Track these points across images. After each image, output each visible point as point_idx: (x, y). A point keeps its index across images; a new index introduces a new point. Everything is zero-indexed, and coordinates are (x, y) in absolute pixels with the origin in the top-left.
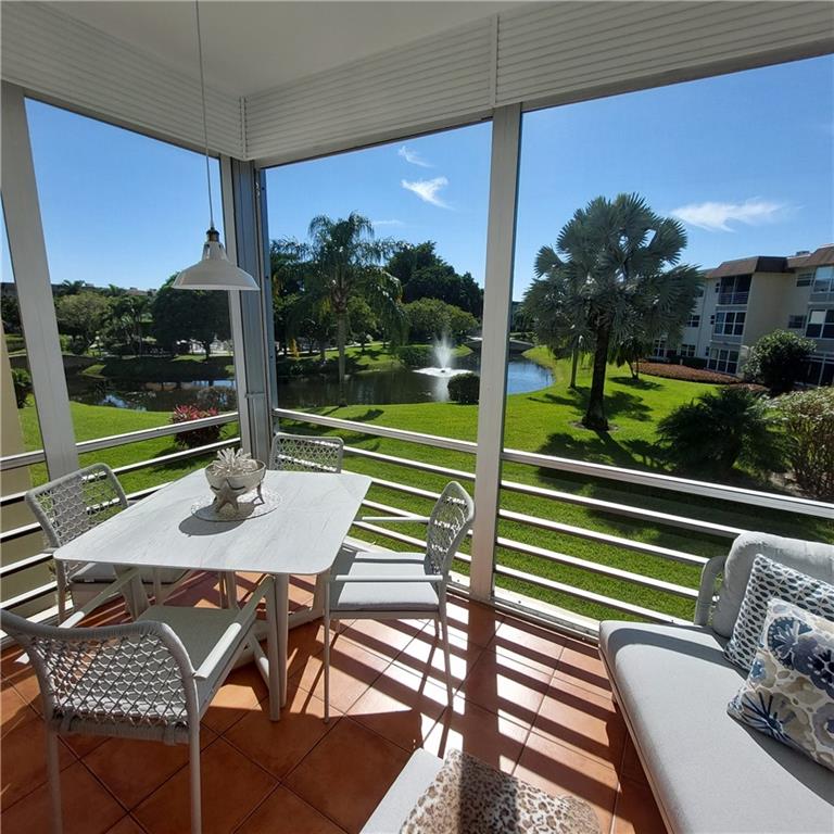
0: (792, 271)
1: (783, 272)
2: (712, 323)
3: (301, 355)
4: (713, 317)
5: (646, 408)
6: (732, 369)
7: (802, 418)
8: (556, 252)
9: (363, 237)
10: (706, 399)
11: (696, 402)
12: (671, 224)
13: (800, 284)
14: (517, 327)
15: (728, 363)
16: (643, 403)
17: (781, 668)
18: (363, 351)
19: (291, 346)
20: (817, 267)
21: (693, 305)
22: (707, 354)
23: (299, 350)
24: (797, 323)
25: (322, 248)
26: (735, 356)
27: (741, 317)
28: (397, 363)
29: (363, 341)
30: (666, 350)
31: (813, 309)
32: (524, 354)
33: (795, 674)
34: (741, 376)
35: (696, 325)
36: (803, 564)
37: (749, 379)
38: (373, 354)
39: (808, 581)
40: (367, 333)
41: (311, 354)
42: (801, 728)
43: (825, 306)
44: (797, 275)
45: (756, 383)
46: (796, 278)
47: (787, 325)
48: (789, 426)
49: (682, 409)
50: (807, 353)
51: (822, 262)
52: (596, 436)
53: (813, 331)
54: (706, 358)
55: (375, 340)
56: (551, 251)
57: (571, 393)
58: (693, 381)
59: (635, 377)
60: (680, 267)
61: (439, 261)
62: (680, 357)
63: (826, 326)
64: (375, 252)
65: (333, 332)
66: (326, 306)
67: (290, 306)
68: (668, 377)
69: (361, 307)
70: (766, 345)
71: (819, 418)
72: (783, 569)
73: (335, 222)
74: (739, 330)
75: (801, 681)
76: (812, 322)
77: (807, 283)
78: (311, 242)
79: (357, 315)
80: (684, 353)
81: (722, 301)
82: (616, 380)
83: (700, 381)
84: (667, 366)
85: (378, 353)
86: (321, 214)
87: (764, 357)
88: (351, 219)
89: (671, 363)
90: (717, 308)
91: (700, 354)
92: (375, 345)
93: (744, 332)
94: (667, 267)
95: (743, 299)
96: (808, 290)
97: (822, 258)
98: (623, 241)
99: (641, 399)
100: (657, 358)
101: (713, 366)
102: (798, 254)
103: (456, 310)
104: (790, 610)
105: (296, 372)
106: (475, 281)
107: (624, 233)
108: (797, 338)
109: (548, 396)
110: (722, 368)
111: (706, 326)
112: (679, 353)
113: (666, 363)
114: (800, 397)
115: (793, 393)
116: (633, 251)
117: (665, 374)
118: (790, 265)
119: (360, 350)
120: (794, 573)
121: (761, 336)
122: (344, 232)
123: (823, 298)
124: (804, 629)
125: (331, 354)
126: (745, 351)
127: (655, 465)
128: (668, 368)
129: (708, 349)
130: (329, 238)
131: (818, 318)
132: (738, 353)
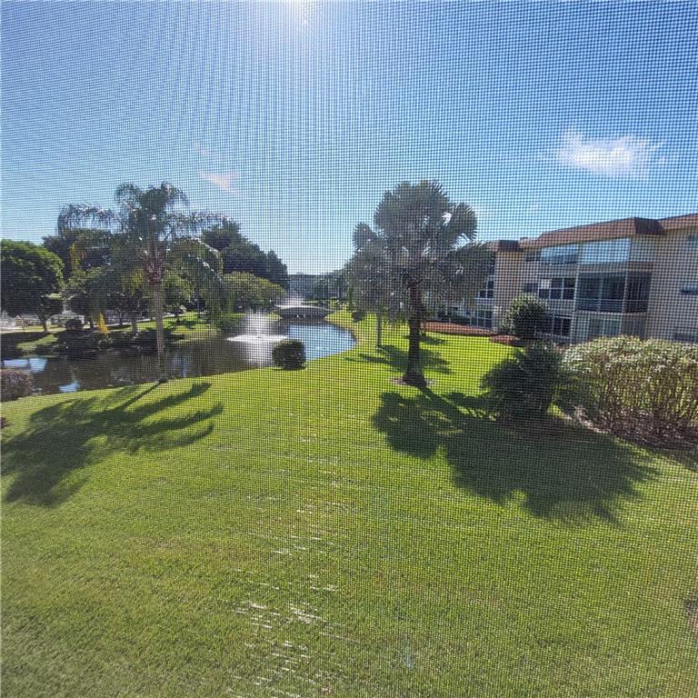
0: (522, 250)
1: (517, 251)
3: (109, 328)
5: (444, 362)
6: (489, 325)
8: (372, 227)
9: (178, 207)
15: (485, 320)
18: (178, 321)
19: (97, 319)
20: (542, 248)
22: (469, 314)
23: (106, 323)
24: (529, 288)
25: (131, 215)
26: (489, 314)
27: (491, 285)
28: (214, 331)
29: (177, 312)
31: (541, 278)
32: (326, 318)
34: (495, 330)
38: (189, 324)
40: (181, 304)
41: (121, 327)
43: (551, 276)
44: (525, 253)
46: (524, 256)
50: (544, 310)
51: (545, 245)
52: (420, 393)
53: (543, 294)
54: (468, 317)
55: (188, 310)
56: (367, 227)
57: (379, 351)
59: (424, 335)
61: (245, 240)
63: (552, 290)
64: (192, 222)
65: (145, 304)
66: (137, 278)
67: (96, 279)
69: (173, 280)
70: (516, 306)
73: (145, 189)
74: (491, 295)
76: (542, 287)
77: (533, 259)
78: (117, 209)
79: (170, 288)
85: (193, 323)
87: (515, 314)
88: (163, 187)
89: (443, 322)
91: (463, 314)
92: (190, 316)
93: (494, 296)
94: (463, 242)
96: (536, 264)
98: (425, 220)
103: (265, 282)
105: (105, 346)
106: (278, 258)
113: (440, 322)
118: (521, 246)
119: (175, 320)
122: (157, 200)
125: (142, 326)
126: (496, 310)
130: (138, 205)
131: (546, 285)
132: (491, 312)
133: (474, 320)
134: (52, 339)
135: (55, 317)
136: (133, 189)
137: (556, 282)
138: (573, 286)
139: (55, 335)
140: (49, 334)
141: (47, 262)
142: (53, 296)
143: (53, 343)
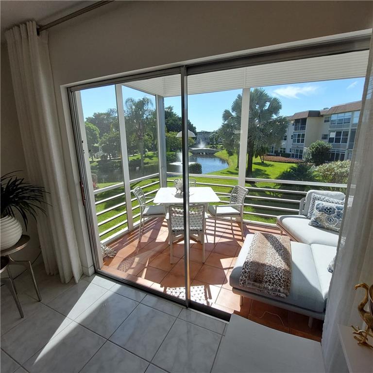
0: (322, 116)
1: (319, 116)
2: (292, 138)
4: (292, 136)
6: (301, 157)
7: (327, 174)
8: (231, 112)
10: (292, 168)
11: (289, 170)
12: (275, 100)
13: (325, 121)
14: (210, 143)
15: (299, 155)
16: (266, 173)
17: (318, 212)
18: (145, 156)
20: (331, 114)
21: (285, 131)
22: (290, 151)
24: (325, 137)
25: (133, 113)
26: (301, 152)
27: (303, 135)
29: (144, 151)
30: (274, 150)
31: (331, 131)
32: (215, 154)
33: (321, 213)
34: (304, 159)
35: (285, 139)
36: (323, 195)
37: (308, 160)
38: (150, 157)
39: (323, 197)
40: (145, 148)
42: (322, 222)
43: (336, 130)
44: (324, 118)
45: (310, 162)
46: (324, 119)
47: (321, 138)
48: (322, 176)
49: (283, 172)
50: (329, 149)
51: (333, 113)
53: (331, 140)
54: (290, 153)
55: (149, 151)
56: (229, 111)
57: (237, 170)
58: (286, 163)
59: (263, 162)
60: (280, 117)
61: (175, 115)
62: (279, 153)
63: (336, 138)
68: (276, 162)
70: (313, 147)
71: (333, 173)
72: (318, 195)
73: (137, 100)
74: (303, 141)
75: (322, 213)
76: (331, 137)
77: (328, 121)
80: (281, 151)
81: (296, 129)
82: (255, 164)
83: (288, 163)
84: (275, 157)
85: (152, 157)
86: (130, 97)
87: (313, 151)
89: (276, 156)
90: (294, 132)
91: (288, 151)
92: (150, 153)
93: (305, 142)
94: (274, 117)
95: (303, 128)
96: (328, 124)
97: (334, 110)
98: (257, 107)
99: (266, 171)
100: (271, 154)
101: (293, 157)
102: (324, 109)
104: (320, 202)
105: (117, 167)
106: (192, 123)
107: (257, 104)
108: (325, 143)
109: (228, 171)
110: (296, 157)
111: (290, 140)
112: (279, 152)
113: (274, 156)
114: (326, 166)
115: (324, 164)
116: (262, 111)
117: (274, 160)
118: (321, 114)
120: (320, 196)
121: (312, 143)
122: (141, 105)
123: (334, 127)
124: (322, 204)
126: (305, 149)
127: (275, 195)
128: (276, 158)
129: (291, 149)
130: (134, 107)
131: (333, 135)
132: (303, 150)
133: (293, 154)
134: (96, 164)
135: (96, 154)
136: (132, 101)
137: (338, 134)
138: (347, 135)
139: (97, 162)
140: (95, 161)
141: (94, 131)
142: (96, 145)
143: (97, 165)
